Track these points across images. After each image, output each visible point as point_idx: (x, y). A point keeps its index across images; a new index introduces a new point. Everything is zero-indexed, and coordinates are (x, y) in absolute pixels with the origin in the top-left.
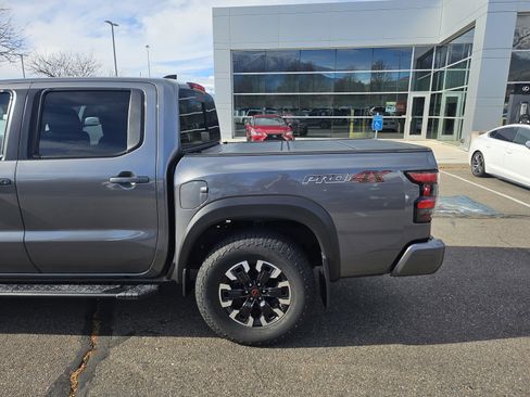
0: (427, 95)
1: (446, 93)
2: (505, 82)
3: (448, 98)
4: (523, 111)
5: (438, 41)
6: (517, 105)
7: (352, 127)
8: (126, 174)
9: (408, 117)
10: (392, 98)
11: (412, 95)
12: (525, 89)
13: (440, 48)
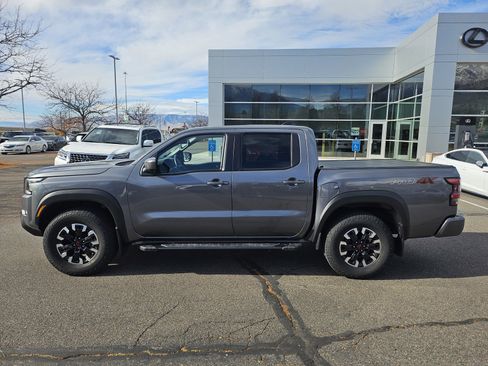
0: (384, 123)
1: (399, 122)
2: (450, 115)
3: (402, 126)
4: (467, 138)
5: (393, 80)
6: (462, 134)
7: (323, 147)
8: (293, 179)
9: (370, 140)
10: (355, 124)
11: (372, 123)
12: (468, 121)
13: (394, 86)
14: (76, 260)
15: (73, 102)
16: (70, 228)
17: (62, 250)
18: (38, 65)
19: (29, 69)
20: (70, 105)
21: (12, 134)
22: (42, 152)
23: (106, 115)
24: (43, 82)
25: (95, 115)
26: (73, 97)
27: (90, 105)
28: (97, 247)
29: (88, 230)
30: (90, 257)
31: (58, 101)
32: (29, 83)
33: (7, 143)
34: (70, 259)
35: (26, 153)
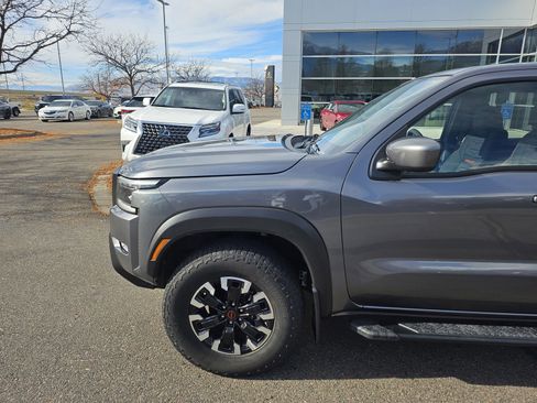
14: (226, 347)
15: (119, 58)
16: (217, 286)
17: (199, 326)
18: (80, 8)
19: (69, 14)
20: (116, 64)
21: (52, 99)
22: (86, 119)
23: (156, 75)
24: (86, 31)
25: (143, 74)
26: (119, 52)
27: (137, 63)
28: (270, 324)
29: (254, 290)
30: (255, 341)
31: (102, 57)
32: (69, 32)
33: (47, 109)
34: (216, 344)
35: (69, 121)
